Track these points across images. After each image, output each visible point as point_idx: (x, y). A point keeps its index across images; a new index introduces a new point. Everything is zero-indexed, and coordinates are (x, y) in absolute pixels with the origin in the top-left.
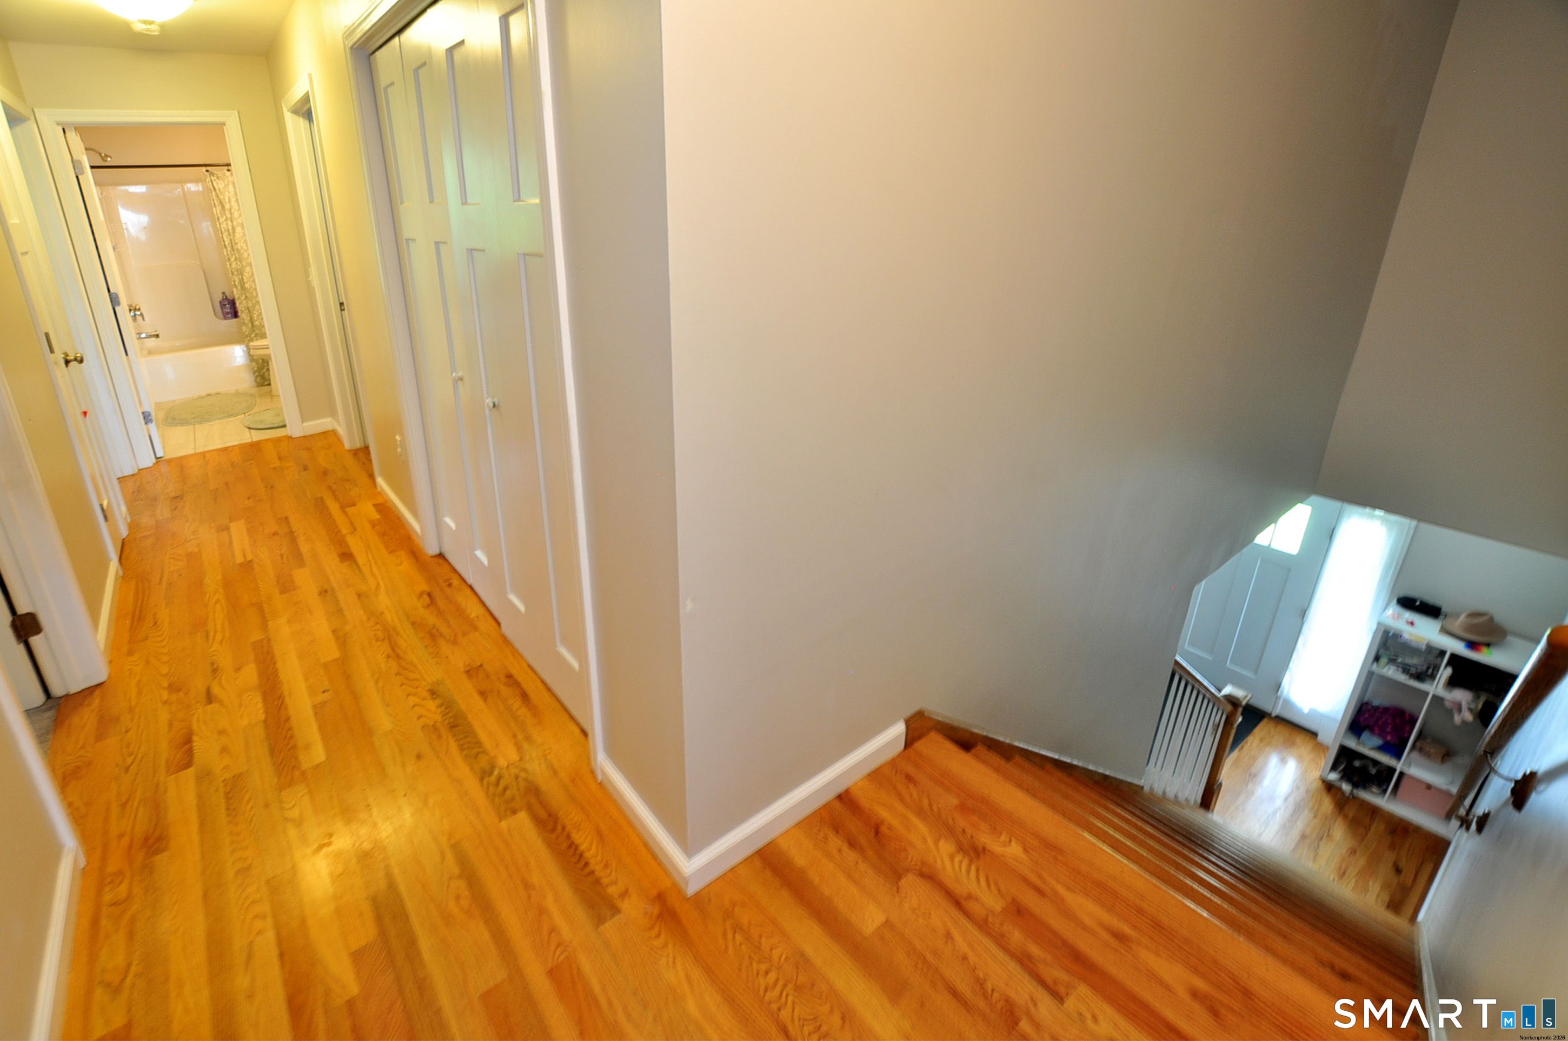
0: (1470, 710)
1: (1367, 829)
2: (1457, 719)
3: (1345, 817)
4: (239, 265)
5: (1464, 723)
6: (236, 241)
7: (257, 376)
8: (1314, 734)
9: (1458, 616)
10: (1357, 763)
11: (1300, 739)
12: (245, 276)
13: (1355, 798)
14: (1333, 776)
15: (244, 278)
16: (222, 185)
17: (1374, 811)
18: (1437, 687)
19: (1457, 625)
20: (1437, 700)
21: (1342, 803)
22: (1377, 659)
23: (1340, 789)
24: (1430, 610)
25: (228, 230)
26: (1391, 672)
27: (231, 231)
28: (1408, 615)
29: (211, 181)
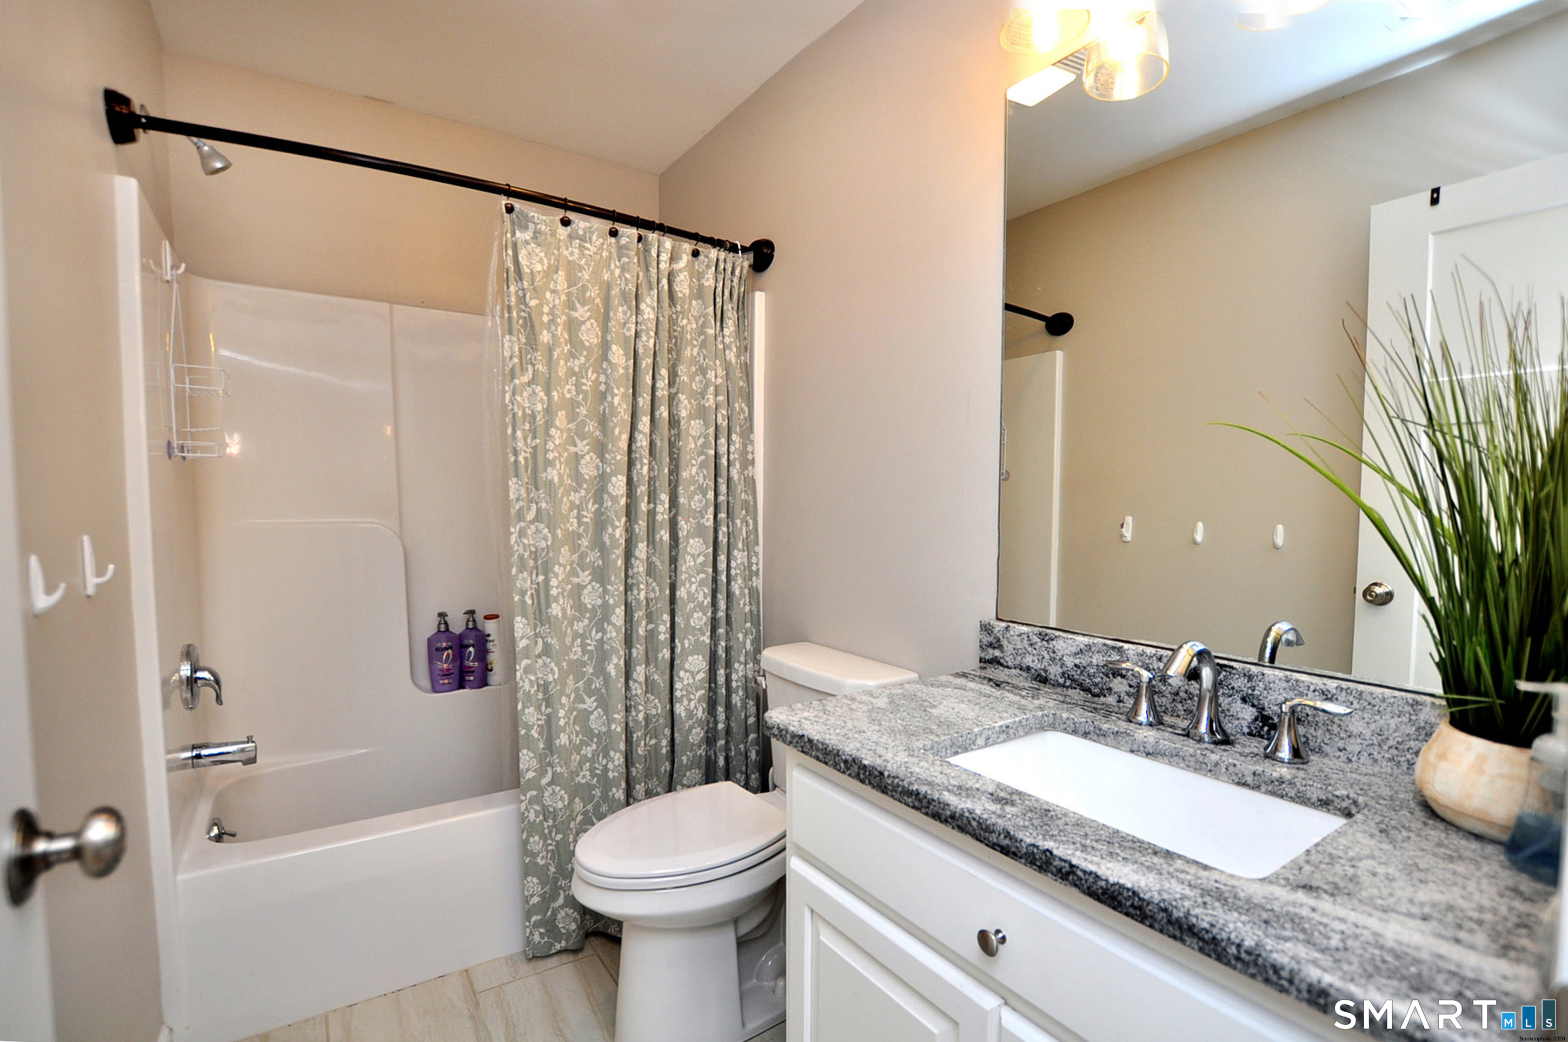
4: (545, 539)
6: (550, 456)
7: (536, 925)
12: (556, 576)
15: (554, 582)
16: (541, 261)
25: (533, 416)
27: (540, 420)
29: (515, 245)
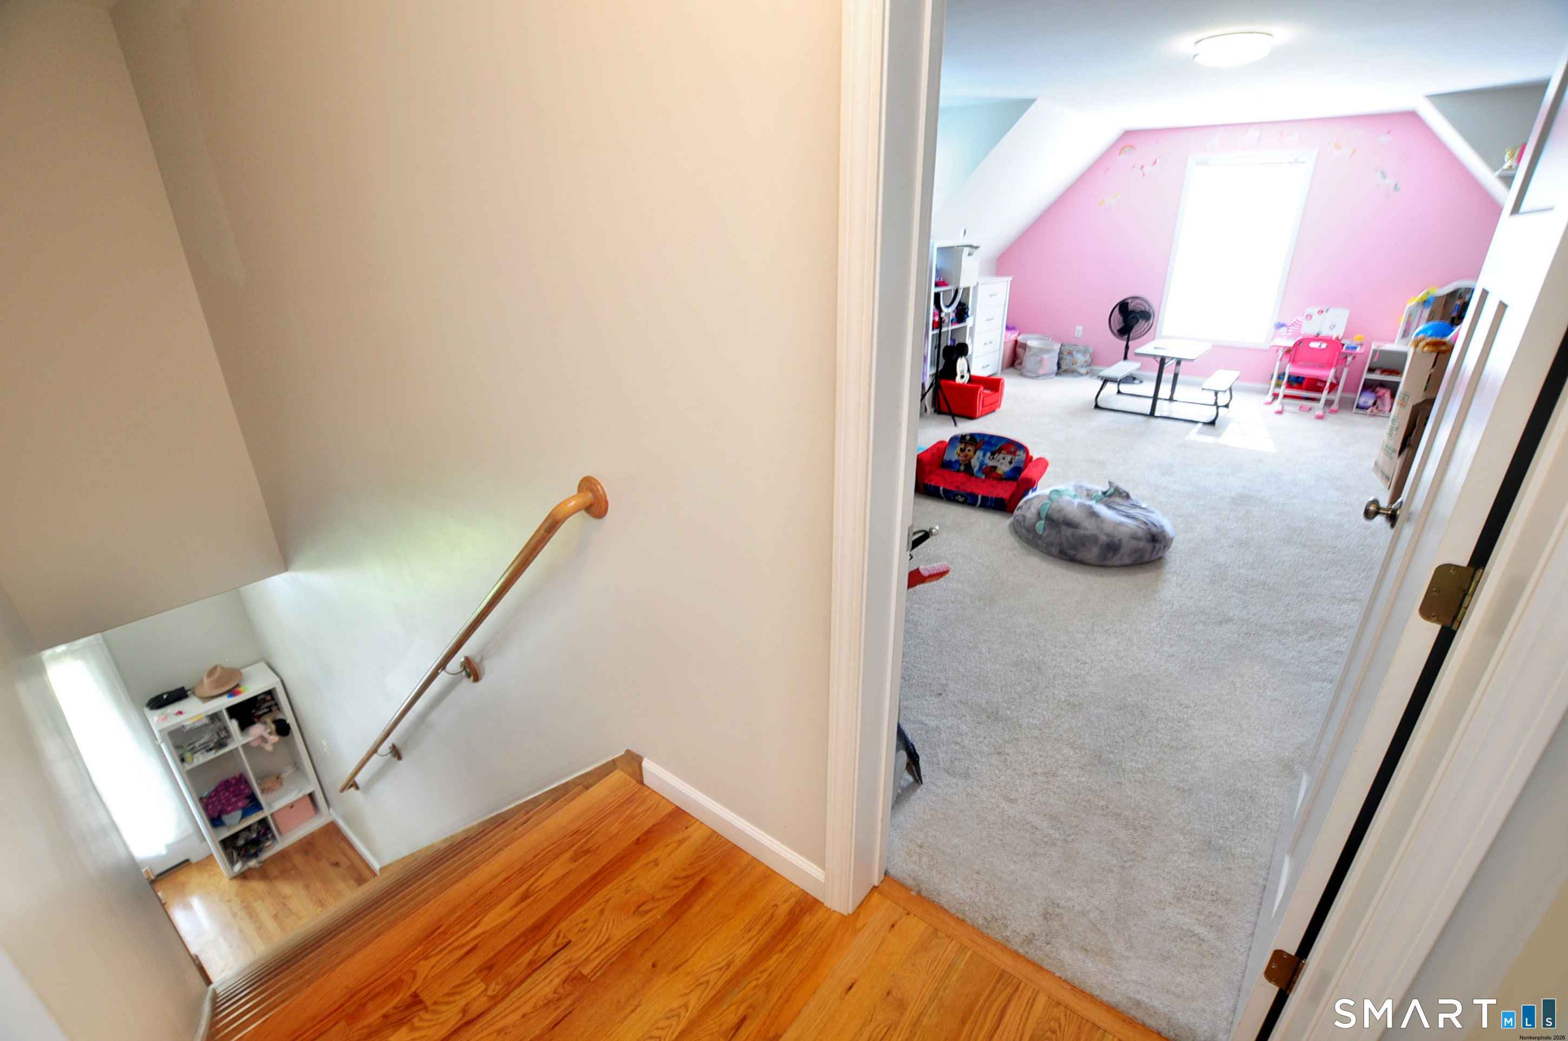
0: (270, 733)
1: (294, 867)
2: (269, 747)
3: (276, 877)
5: (274, 745)
8: (186, 862)
9: (202, 680)
10: (241, 842)
11: (182, 877)
13: (265, 861)
14: (238, 867)
17: (283, 856)
18: (238, 739)
19: (207, 687)
20: (245, 746)
21: (263, 873)
22: (183, 760)
23: (250, 869)
24: (179, 695)
26: (201, 759)
28: (171, 709)
